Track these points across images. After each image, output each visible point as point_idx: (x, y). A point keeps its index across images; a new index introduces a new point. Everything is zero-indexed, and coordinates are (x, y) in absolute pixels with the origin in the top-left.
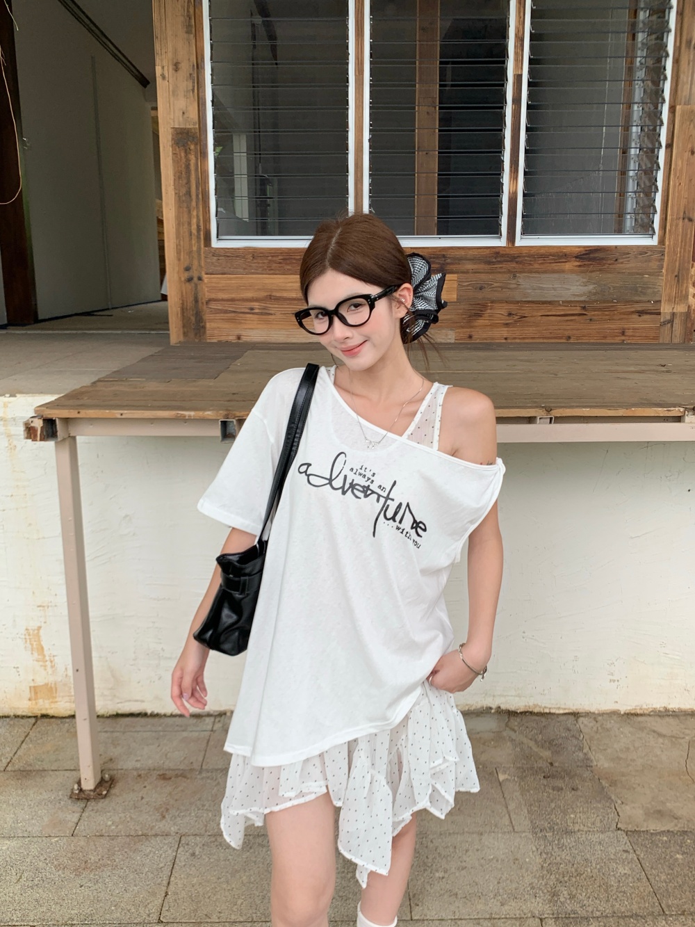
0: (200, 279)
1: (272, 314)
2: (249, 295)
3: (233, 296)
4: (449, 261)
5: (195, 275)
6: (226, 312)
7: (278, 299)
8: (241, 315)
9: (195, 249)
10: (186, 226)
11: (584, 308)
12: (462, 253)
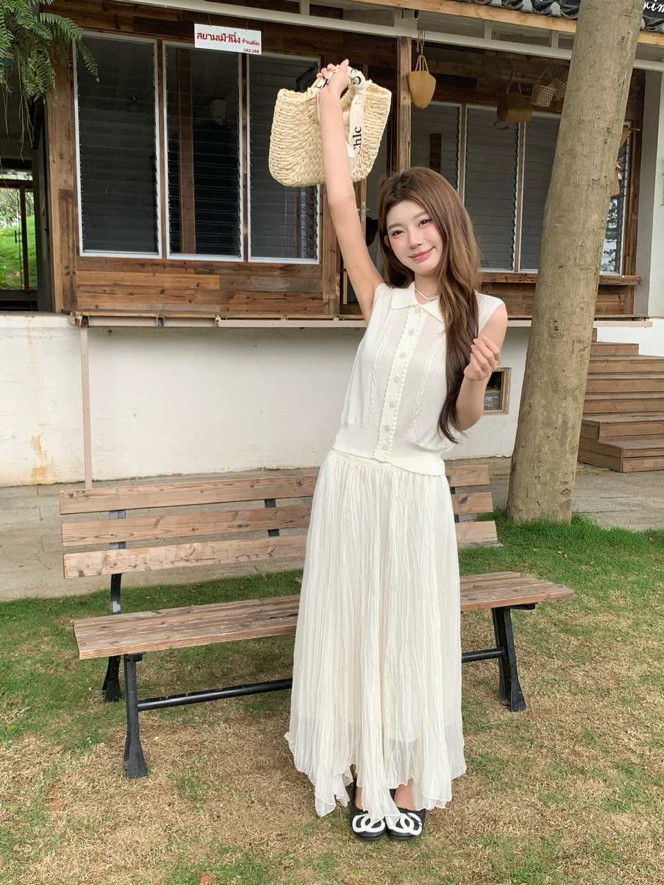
0: (74, 273)
1: (116, 294)
2: (103, 283)
3: (94, 283)
4: (214, 268)
5: (71, 270)
6: (89, 292)
7: (120, 285)
8: (98, 294)
9: (71, 256)
10: (66, 243)
11: (285, 295)
12: (221, 264)
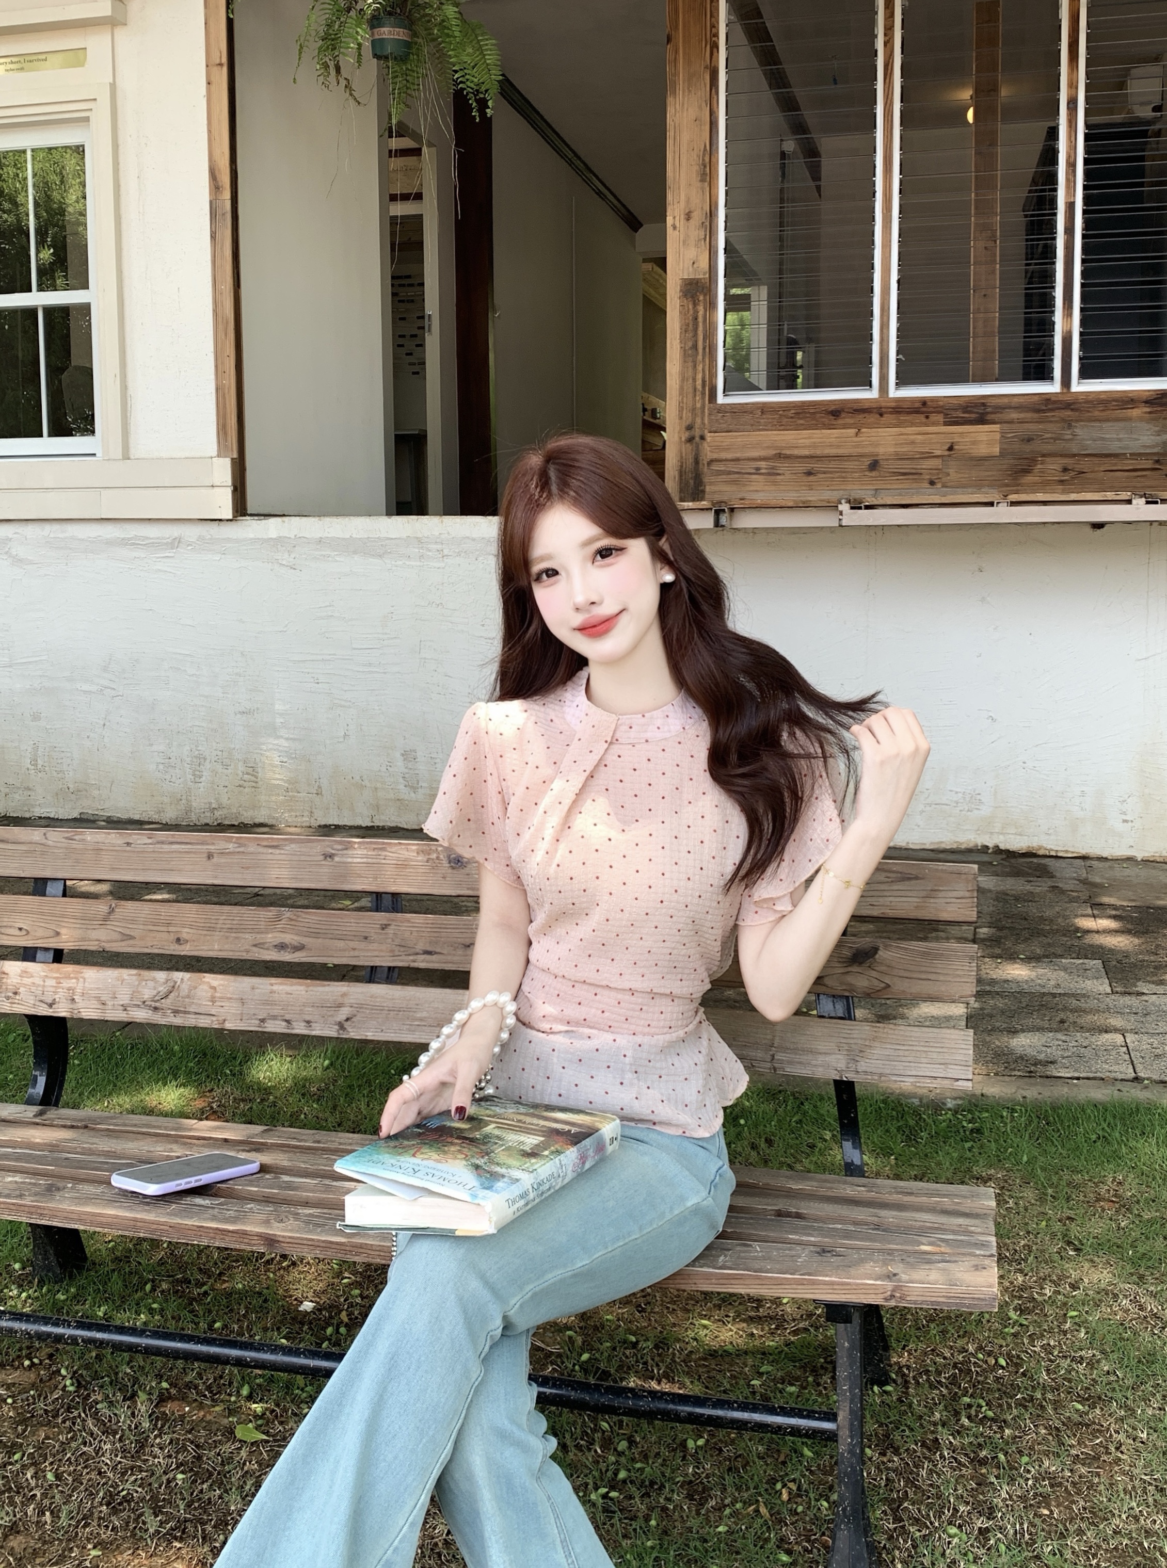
0: (702, 438)
1: (779, 474)
2: (756, 453)
3: (738, 455)
4: (989, 410)
5: (697, 433)
6: (729, 473)
7: (788, 457)
8: (746, 476)
9: (699, 405)
10: (691, 381)
11: (1157, 461)
12: (1006, 400)
